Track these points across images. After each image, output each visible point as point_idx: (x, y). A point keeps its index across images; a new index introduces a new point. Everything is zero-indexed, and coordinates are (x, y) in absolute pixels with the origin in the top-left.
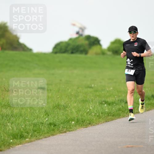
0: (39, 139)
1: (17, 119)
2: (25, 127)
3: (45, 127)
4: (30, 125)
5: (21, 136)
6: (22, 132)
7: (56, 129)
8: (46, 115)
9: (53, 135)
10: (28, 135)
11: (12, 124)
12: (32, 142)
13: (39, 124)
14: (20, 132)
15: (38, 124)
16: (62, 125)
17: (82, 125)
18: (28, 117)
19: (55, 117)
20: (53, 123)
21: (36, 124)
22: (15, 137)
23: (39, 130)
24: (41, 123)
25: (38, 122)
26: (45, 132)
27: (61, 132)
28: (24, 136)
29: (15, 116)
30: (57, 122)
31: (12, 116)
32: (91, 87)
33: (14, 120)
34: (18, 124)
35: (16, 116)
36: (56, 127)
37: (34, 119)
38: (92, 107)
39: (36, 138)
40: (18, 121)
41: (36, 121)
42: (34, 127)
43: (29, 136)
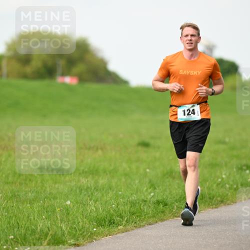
0: (140, 227)
1: (105, 195)
2: (118, 207)
3: (150, 206)
4: (125, 204)
5: (110, 221)
6: (113, 215)
7: (168, 209)
8: (150, 188)
9: (162, 220)
10: (122, 220)
11: (95, 203)
12: (129, 231)
13: (141, 202)
14: (108, 215)
15: (139, 203)
16: (177, 204)
17: (209, 204)
18: (122, 190)
19: (165, 190)
20: (163, 201)
21: (135, 202)
22: (100, 223)
23: (140, 213)
24: (143, 200)
25: (138, 199)
26: (149, 215)
27: (176, 215)
28: (116, 222)
29: (100, 190)
30: (168, 199)
31: (96, 189)
32: (224, 143)
33: (100, 195)
34: (106, 202)
35: (102, 190)
36: (167, 207)
37: (132, 194)
38: (225, 174)
39: (135, 225)
40: (105, 198)
41: (134, 197)
42: (131, 207)
43: (124, 222)
